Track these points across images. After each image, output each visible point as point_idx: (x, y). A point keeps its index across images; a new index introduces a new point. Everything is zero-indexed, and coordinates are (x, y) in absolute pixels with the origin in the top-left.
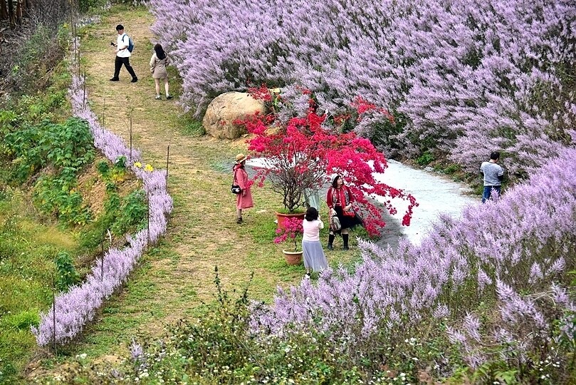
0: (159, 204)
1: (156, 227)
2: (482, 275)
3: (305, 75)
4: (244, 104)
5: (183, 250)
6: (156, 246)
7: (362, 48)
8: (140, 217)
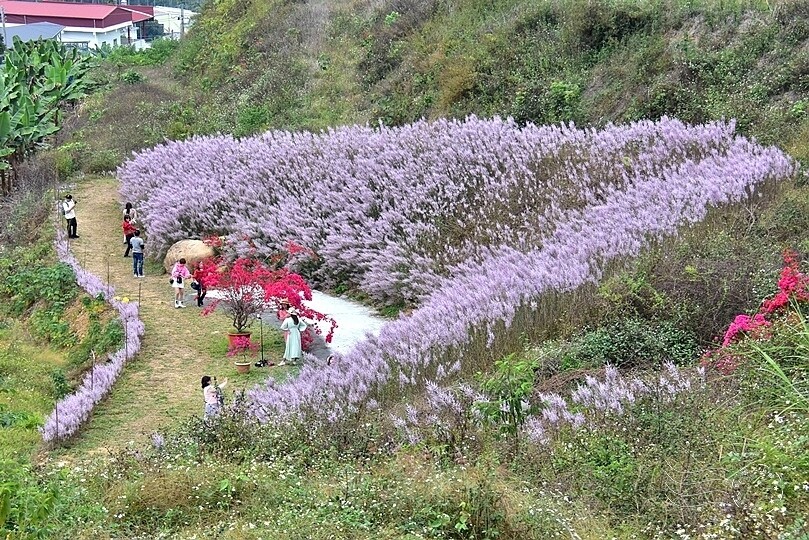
0: (133, 329)
1: (132, 347)
2: (403, 376)
3: (245, 226)
4: (196, 249)
5: (156, 365)
6: (132, 363)
7: (288, 207)
8: (117, 340)
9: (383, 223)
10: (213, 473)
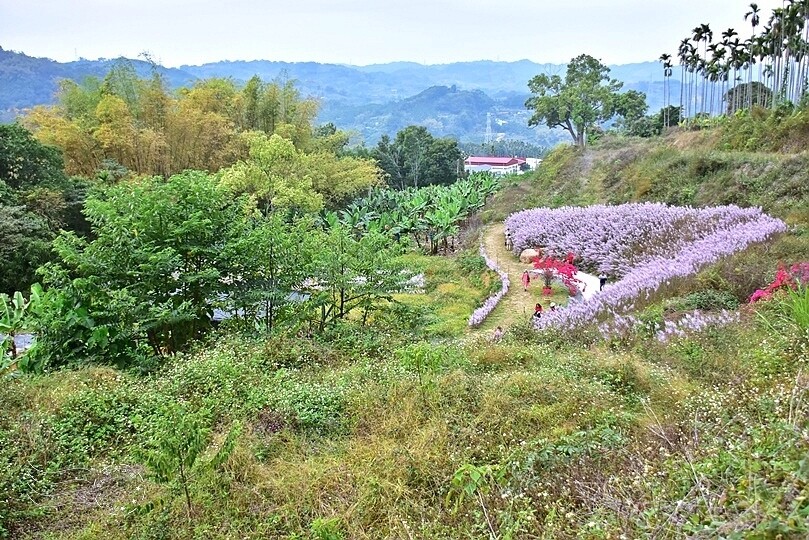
0: (506, 283)
1: (505, 290)
2: (609, 310)
3: (552, 244)
4: (532, 252)
5: (513, 298)
6: (504, 297)
7: (570, 236)
8: (500, 287)
9: (608, 245)
10: (516, 349)
